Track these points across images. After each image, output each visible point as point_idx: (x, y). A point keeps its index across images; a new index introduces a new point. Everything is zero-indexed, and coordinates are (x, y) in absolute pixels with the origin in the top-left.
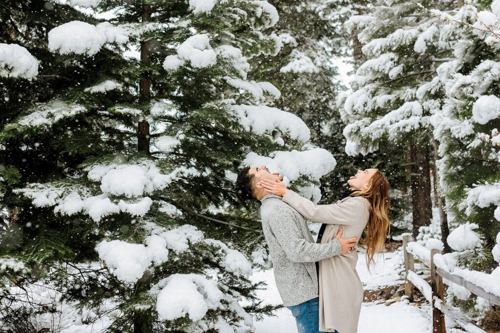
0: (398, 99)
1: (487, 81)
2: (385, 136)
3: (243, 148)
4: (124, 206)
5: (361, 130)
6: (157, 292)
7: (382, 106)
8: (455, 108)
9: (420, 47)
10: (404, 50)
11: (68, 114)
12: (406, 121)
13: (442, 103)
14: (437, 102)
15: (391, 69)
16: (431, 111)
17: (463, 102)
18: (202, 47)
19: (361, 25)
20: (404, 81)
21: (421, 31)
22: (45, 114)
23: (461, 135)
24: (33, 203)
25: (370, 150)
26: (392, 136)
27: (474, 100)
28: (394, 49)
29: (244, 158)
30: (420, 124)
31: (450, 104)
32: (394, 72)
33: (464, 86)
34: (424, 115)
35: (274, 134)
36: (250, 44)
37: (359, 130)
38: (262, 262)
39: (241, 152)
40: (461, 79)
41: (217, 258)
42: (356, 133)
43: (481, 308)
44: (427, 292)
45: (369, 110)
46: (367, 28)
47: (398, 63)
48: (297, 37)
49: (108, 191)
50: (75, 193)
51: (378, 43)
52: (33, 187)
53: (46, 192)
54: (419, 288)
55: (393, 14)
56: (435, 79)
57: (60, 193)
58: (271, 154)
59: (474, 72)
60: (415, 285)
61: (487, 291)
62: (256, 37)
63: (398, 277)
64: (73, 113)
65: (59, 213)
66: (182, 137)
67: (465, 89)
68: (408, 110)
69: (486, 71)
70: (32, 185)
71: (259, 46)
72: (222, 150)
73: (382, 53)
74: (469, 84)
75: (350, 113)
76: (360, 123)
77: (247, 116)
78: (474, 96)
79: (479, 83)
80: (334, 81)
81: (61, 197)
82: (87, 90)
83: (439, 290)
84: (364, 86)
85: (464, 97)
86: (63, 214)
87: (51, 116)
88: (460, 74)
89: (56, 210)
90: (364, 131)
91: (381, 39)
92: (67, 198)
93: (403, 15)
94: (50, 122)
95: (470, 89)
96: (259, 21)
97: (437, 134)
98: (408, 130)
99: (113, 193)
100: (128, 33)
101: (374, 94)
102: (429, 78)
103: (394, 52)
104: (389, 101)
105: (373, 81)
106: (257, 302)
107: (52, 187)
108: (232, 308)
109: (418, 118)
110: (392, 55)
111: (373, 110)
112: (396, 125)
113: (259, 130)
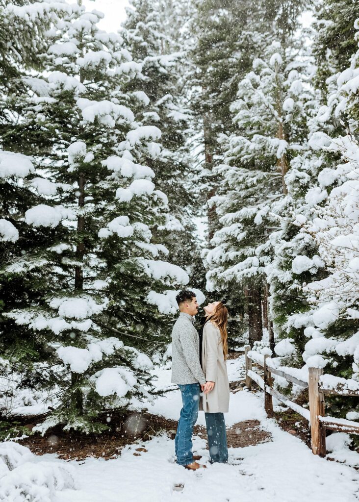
0: (243, 255)
1: (302, 245)
2: (234, 280)
3: (146, 288)
4: (74, 325)
5: (218, 275)
6: (95, 379)
7: (232, 259)
8: (281, 263)
9: (258, 220)
10: (248, 222)
11: (38, 265)
12: (248, 270)
13: (272, 259)
14: (269, 258)
15: (238, 234)
16: (265, 264)
17: (286, 259)
18: (125, 224)
19: (219, 202)
20: (247, 242)
21: (259, 209)
22: (22, 264)
23: (284, 281)
24: (16, 322)
25: (223, 288)
26: (239, 279)
27: (293, 258)
28: (241, 220)
29: (147, 295)
30: (257, 272)
31: (277, 260)
32: (241, 237)
33: (287, 248)
34: (260, 266)
35: (166, 279)
36: (150, 219)
37: (216, 274)
38: (159, 362)
39: (145, 291)
40: (285, 244)
41: (129, 359)
42: (215, 277)
43: (295, 393)
44: (261, 383)
45: (223, 261)
46: (222, 205)
47: (243, 230)
48: (170, 204)
49: (64, 315)
50: (41, 316)
51: (231, 216)
52: (15, 312)
53: (23, 315)
54: (256, 381)
55: (240, 196)
56: (268, 243)
57: (32, 316)
58: (164, 292)
59: (293, 240)
60: (253, 379)
61: (299, 379)
62: (153, 214)
63: (240, 376)
64: (42, 264)
65: (32, 329)
66: (110, 281)
67: (287, 251)
68: (250, 262)
69: (301, 239)
70: (14, 310)
71: (155, 220)
72: (132, 289)
73: (233, 223)
74: (290, 248)
75: (210, 263)
76: (217, 270)
77: (149, 267)
78: (293, 255)
79: (296, 247)
80: (194, 235)
81: (32, 318)
82: (48, 249)
83: (269, 381)
84: (220, 244)
85: (286, 256)
86: (34, 329)
87: (26, 266)
88: (284, 241)
89: (30, 327)
90: (220, 276)
91: (232, 214)
92: (37, 319)
93: (247, 197)
94: (25, 270)
95: (290, 251)
96: (155, 204)
97: (269, 279)
98: (249, 276)
99: (67, 316)
100: (76, 213)
101: (226, 251)
102: (263, 241)
103: (241, 222)
104: (237, 256)
105: (226, 241)
106: (153, 387)
107: (27, 312)
108: (140, 391)
109: (256, 268)
110: (239, 225)
111: (226, 261)
112: (242, 273)
113: (157, 277)
